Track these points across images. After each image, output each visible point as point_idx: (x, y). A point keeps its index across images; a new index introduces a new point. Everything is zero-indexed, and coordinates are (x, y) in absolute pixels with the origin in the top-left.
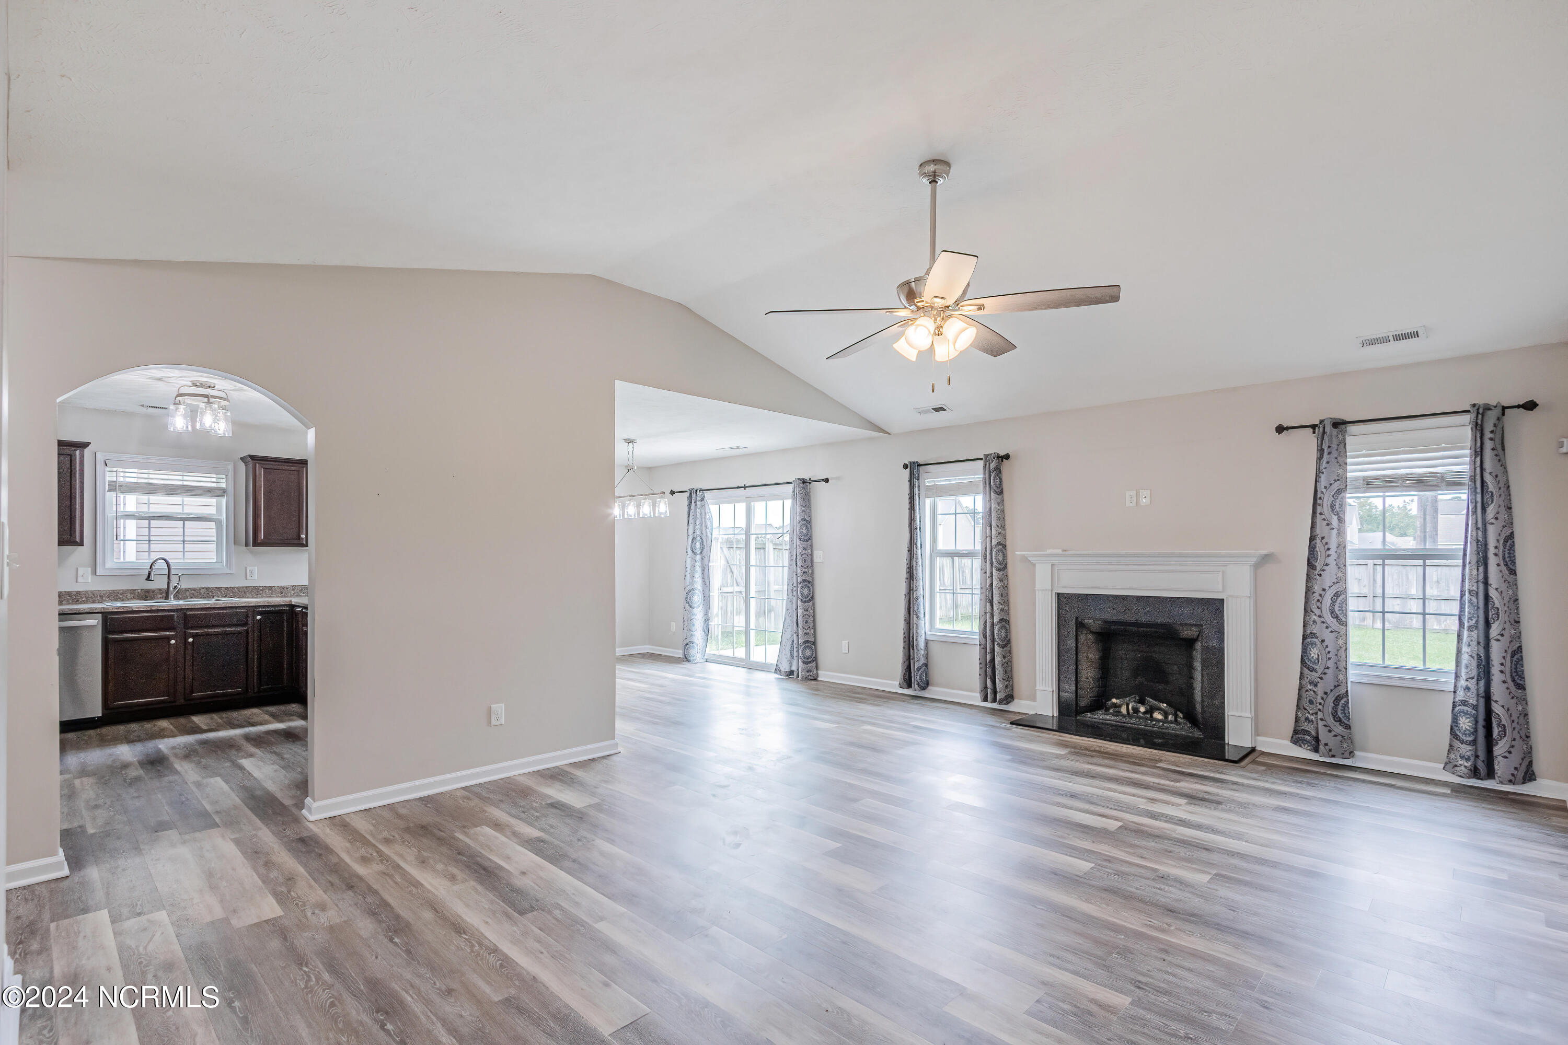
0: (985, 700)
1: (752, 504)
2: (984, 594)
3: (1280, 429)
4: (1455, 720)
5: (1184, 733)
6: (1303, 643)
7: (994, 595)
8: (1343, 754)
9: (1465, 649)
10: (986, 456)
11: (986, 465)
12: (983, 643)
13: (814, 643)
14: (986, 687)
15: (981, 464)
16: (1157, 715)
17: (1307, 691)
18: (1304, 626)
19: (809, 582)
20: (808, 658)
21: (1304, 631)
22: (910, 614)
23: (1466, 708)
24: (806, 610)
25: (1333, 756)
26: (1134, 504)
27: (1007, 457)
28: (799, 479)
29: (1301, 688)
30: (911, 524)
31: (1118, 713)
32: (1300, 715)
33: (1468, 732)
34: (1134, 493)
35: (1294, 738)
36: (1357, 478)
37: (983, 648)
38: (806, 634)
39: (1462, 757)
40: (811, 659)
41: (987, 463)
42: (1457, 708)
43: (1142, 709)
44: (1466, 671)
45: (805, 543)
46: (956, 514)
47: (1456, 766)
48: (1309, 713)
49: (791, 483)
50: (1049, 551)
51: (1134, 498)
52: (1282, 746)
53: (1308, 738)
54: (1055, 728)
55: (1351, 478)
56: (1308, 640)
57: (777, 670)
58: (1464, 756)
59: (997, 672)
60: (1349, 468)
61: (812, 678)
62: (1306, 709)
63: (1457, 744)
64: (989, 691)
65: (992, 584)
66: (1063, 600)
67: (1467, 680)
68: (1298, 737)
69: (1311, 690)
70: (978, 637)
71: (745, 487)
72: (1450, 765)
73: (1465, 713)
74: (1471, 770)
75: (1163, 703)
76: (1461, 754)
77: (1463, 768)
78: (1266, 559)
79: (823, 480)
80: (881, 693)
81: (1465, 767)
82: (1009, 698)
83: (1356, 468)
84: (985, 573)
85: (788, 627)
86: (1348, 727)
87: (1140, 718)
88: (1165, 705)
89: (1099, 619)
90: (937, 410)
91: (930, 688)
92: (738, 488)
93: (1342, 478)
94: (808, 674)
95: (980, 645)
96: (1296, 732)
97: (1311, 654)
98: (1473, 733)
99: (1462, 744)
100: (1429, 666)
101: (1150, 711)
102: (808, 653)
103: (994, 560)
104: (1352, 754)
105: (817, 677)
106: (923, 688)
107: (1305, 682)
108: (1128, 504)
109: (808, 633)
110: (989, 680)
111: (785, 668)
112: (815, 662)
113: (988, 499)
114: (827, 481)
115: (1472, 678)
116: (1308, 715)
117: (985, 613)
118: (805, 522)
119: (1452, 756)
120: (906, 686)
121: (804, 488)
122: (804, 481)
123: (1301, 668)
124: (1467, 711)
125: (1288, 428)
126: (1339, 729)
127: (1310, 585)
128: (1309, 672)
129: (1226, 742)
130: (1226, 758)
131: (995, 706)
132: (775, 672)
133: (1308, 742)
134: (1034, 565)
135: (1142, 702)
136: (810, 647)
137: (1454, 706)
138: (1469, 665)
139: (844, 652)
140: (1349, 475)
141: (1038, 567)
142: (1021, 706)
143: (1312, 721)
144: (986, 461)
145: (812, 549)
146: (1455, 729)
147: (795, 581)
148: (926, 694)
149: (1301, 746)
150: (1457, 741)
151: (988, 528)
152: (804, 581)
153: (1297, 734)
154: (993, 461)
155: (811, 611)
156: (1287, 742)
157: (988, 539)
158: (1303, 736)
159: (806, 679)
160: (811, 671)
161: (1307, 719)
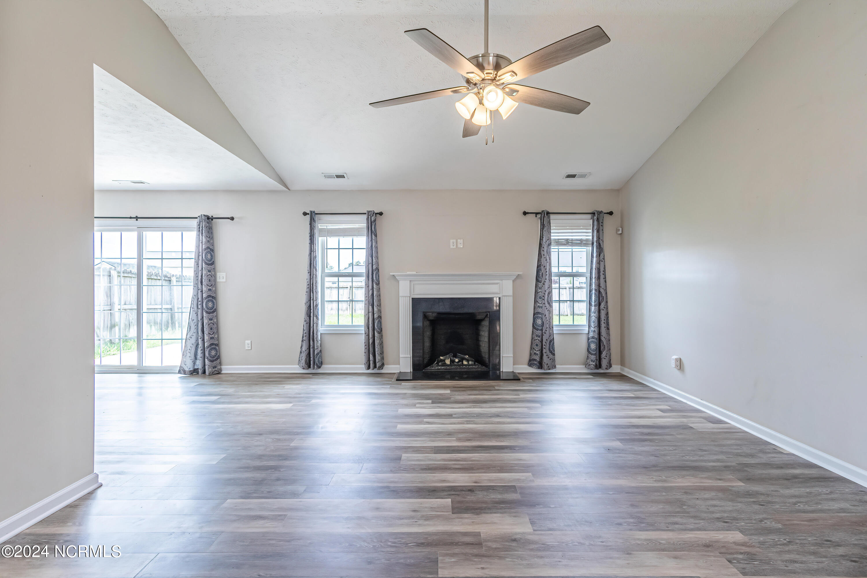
0: (369, 368)
1: (144, 233)
2: (368, 300)
3: (525, 213)
4: (589, 346)
5: (480, 370)
6: (533, 317)
7: (374, 301)
8: (552, 367)
9: (592, 315)
10: (369, 212)
11: (368, 217)
12: (367, 332)
13: (217, 345)
14: (369, 360)
15: (365, 216)
16: (465, 363)
17: (535, 340)
18: (534, 309)
19: (213, 297)
20: (214, 357)
21: (534, 312)
22: (310, 317)
23: (594, 340)
24: (211, 319)
25: (550, 369)
26: (455, 247)
27: (381, 214)
28: (204, 215)
29: (532, 339)
30: (311, 254)
31: (445, 364)
32: (532, 352)
33: (594, 350)
34: (455, 241)
35: (529, 363)
36: (555, 239)
37: (367, 335)
38: (211, 338)
39: (592, 361)
40: (216, 357)
41: (369, 216)
42: (590, 340)
43: (457, 360)
44: (593, 324)
45: (210, 266)
46: (353, 249)
47: (590, 365)
48: (536, 350)
49: (196, 218)
50: (408, 273)
51: (455, 244)
52: (524, 369)
53: (536, 362)
54: (412, 379)
55: (553, 239)
56: (536, 316)
57: (181, 371)
58: (592, 360)
59: (376, 349)
60: (552, 234)
61: (217, 372)
62: (534, 349)
63: (590, 355)
64: (371, 362)
65: (373, 294)
66: (416, 302)
67: (594, 328)
68: (531, 363)
69: (537, 339)
70: (363, 329)
71: (137, 218)
72: (586, 365)
73: (593, 342)
74: (595, 366)
75: (466, 355)
76: (591, 360)
77: (592, 365)
78: (518, 276)
79: (228, 218)
80: (286, 375)
81: (593, 365)
82: (382, 366)
83: (555, 234)
84: (368, 287)
85: (194, 334)
86: (554, 355)
87: (456, 365)
88: (467, 356)
89: (435, 312)
90: (338, 177)
91: (323, 366)
92: (131, 218)
93: (549, 239)
94: (214, 370)
95: (365, 333)
96: (530, 360)
97: (537, 322)
98: (596, 350)
99: (592, 355)
100: (575, 323)
101: (461, 360)
102: (213, 353)
103: (374, 278)
104: (554, 367)
105: (221, 371)
106: (319, 367)
107: (534, 336)
108: (452, 247)
109: (213, 338)
110: (371, 356)
111: (189, 367)
112: (219, 360)
113: (370, 239)
114: (232, 219)
115: (596, 327)
116: (535, 351)
117: (369, 312)
118: (209, 250)
119: (588, 361)
120: (307, 367)
121: (208, 223)
122: (208, 218)
123: (533, 329)
124: (594, 341)
125: (528, 213)
126: (551, 356)
127: (537, 289)
128: (536, 331)
129: (501, 370)
130: (501, 378)
131: (376, 371)
132: (179, 372)
133: (535, 364)
134: (398, 282)
135: (455, 356)
136: (215, 349)
137: (588, 339)
138: (595, 321)
139: (247, 348)
140: (552, 238)
141: (401, 283)
142: (390, 368)
143: (538, 354)
144: (368, 215)
145: (215, 272)
146: (589, 349)
147: (200, 297)
148: (320, 371)
149: (532, 367)
150: (590, 354)
151: (370, 258)
152: (209, 296)
153: (531, 361)
154: (373, 215)
155: (215, 320)
156: (526, 366)
157: (370, 265)
158: (533, 362)
159: (212, 374)
160: (216, 367)
161: (535, 353)
